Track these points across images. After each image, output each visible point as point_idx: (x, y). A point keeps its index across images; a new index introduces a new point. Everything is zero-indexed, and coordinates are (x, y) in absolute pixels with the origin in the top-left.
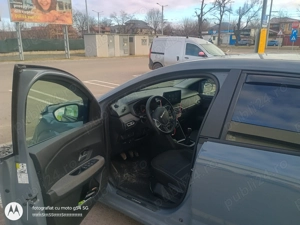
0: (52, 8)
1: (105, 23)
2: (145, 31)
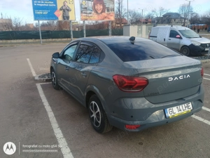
0: (103, 11)
1: (149, 16)
2: (177, 21)
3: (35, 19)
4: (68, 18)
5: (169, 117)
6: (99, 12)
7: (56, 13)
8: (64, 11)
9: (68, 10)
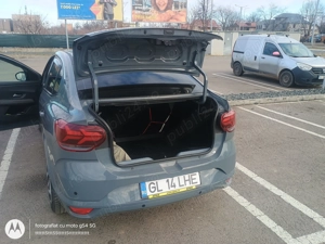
0: (168, 7)
1: (253, 18)
2: (297, 27)
3: (60, 17)
4: (111, 16)
5: (147, 198)
6: (162, 8)
7: (93, 9)
8: (106, 5)
9: (112, 4)
